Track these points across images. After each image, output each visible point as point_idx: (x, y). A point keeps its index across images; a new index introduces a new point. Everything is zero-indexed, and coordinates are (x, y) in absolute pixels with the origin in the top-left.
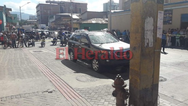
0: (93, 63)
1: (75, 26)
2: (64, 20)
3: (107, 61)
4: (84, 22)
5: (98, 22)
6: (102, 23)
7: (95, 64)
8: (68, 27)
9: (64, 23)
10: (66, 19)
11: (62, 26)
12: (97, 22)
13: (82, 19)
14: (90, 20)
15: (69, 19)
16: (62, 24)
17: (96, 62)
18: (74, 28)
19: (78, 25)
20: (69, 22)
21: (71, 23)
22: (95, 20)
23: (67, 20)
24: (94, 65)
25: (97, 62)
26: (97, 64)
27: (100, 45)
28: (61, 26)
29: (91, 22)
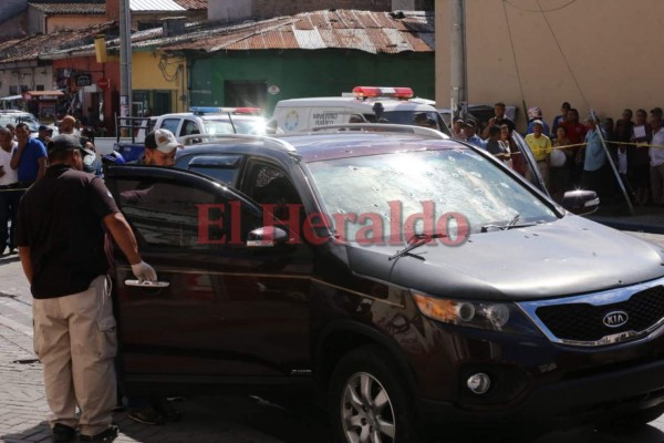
0: (349, 405)
1: (149, 76)
2: (53, 24)
3: (473, 382)
4: (229, 43)
5: (349, 45)
6: (382, 54)
7: (365, 407)
8: (92, 89)
9: (57, 53)
10: (69, 24)
11: (40, 80)
12: (339, 37)
13: (211, 15)
14: (281, 27)
15: (97, 23)
16: (41, 63)
17: (374, 392)
18: (138, 95)
19: (172, 65)
20: (98, 49)
21: (113, 53)
22: (322, 27)
23: (83, 24)
24: (357, 421)
25: (382, 398)
26: (385, 413)
27: (406, 254)
28: (27, 81)
29: (284, 45)
